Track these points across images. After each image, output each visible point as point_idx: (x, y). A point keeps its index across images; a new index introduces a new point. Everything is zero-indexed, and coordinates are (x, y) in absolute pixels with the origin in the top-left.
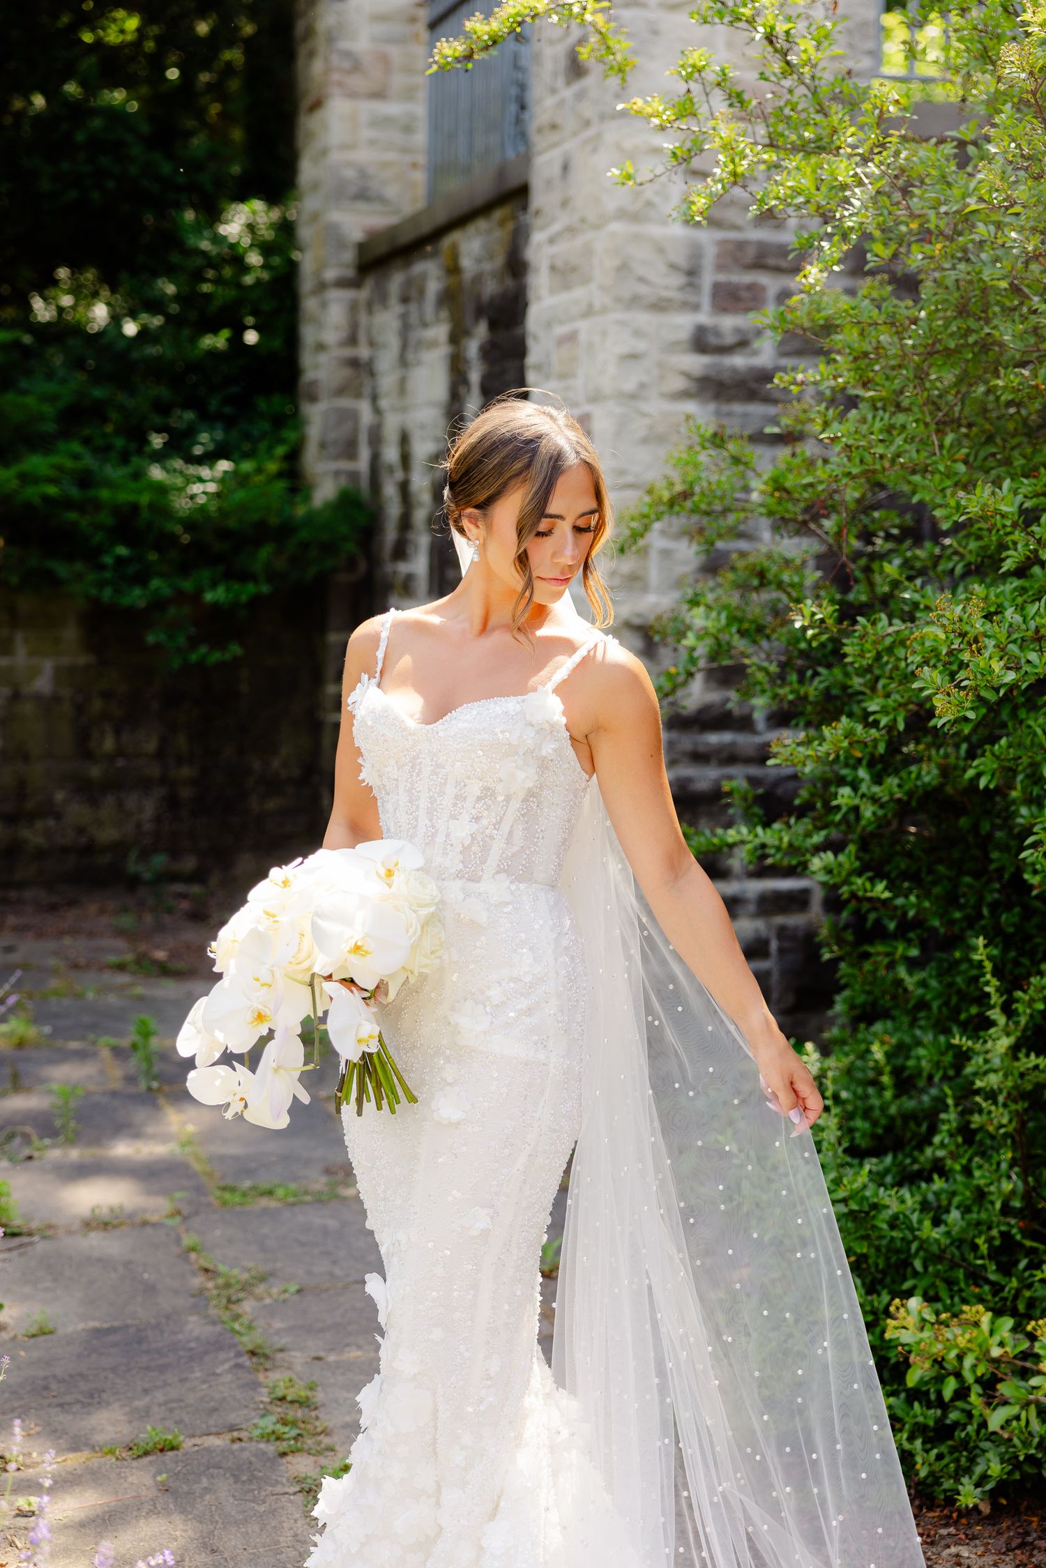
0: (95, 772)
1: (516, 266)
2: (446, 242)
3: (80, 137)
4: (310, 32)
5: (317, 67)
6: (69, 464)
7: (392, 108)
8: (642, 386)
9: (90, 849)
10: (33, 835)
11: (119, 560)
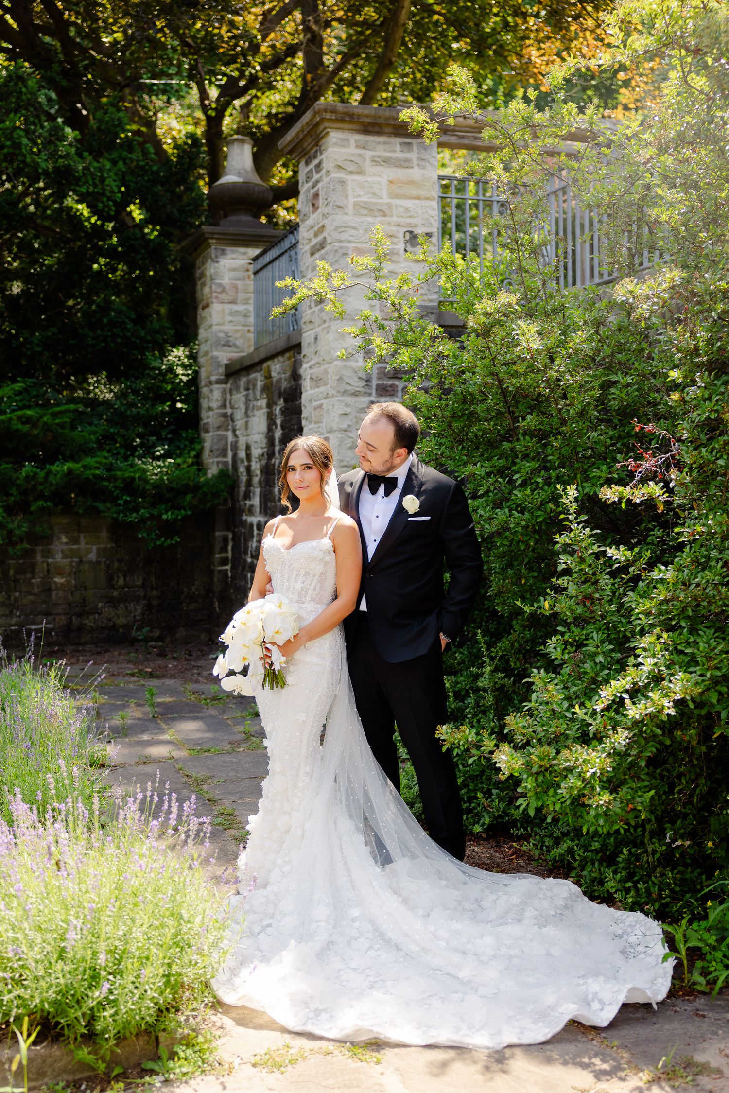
0: (115, 594)
1: (296, 377)
2: (265, 365)
3: (105, 320)
4: (203, 275)
5: (207, 290)
6: (104, 461)
7: (239, 307)
8: (349, 426)
9: (114, 627)
10: (89, 622)
11: (126, 502)
